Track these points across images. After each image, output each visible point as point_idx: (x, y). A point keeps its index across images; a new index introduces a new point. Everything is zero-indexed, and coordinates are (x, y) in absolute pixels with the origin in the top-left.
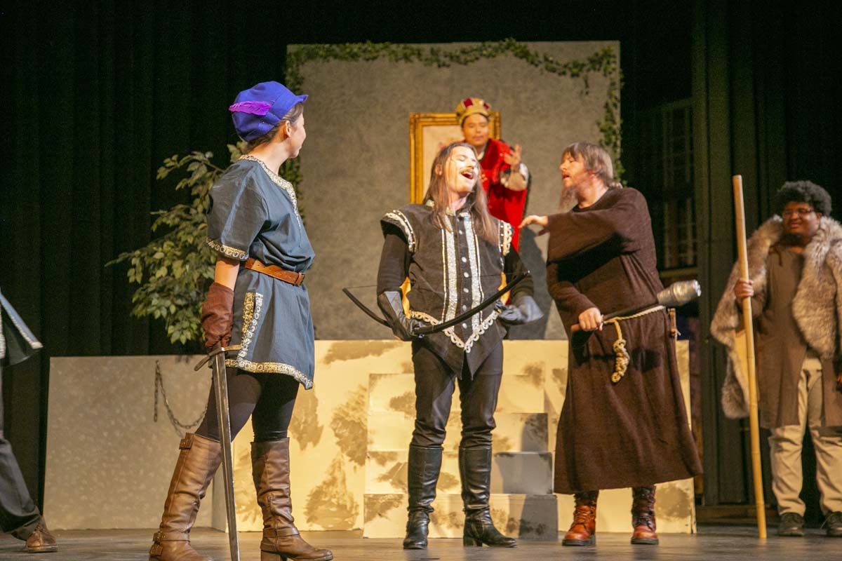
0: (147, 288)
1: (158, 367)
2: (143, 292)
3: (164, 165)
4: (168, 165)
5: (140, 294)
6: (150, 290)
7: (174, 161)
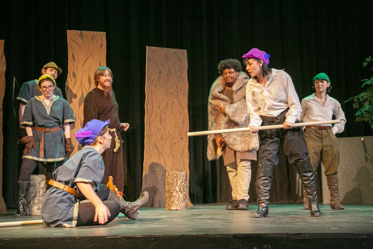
0: (362, 110)
2: (360, 112)
3: (365, 61)
4: (367, 61)
5: (359, 113)
6: (363, 111)
7: (369, 59)
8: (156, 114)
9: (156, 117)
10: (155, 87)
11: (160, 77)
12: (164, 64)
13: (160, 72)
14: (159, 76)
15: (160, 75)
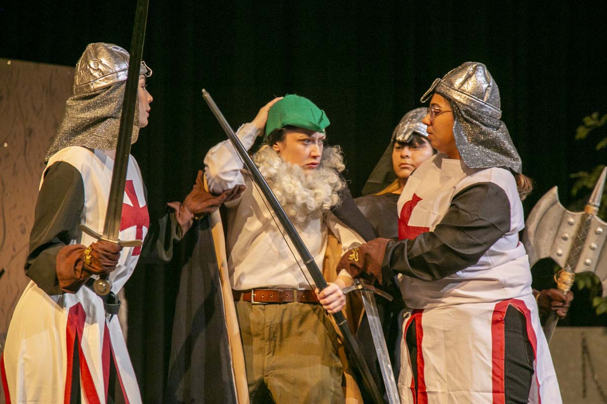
1: (584, 340)
3: (583, 124)
4: (588, 124)
7: (593, 119)
8: (14, 250)
9: (13, 257)
10: (14, 174)
11: (28, 145)
12: (42, 108)
13: (30, 132)
14: (26, 142)
15: (28, 140)
